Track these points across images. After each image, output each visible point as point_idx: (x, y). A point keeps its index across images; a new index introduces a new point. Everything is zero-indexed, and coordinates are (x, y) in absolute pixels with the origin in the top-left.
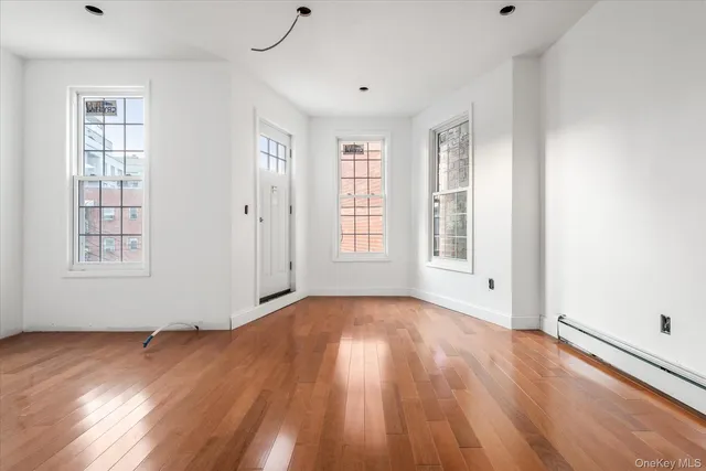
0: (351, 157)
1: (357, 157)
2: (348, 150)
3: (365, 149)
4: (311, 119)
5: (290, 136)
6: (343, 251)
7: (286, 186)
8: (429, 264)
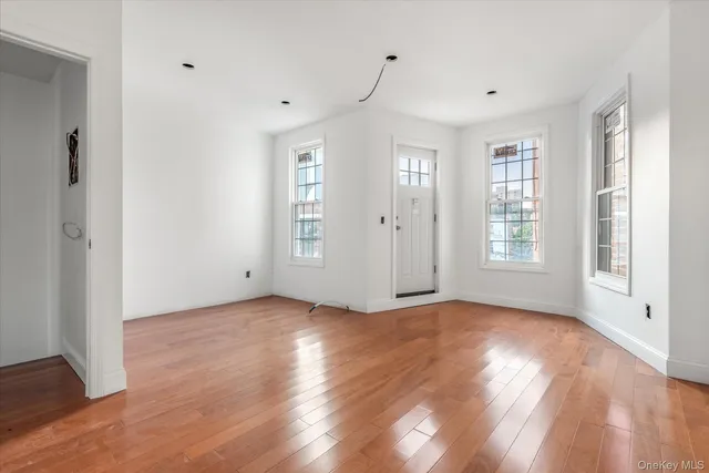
0: (502, 160)
1: (510, 158)
2: (498, 154)
3: (519, 148)
4: (459, 130)
5: (435, 151)
6: (492, 258)
7: (430, 195)
8: (591, 279)
